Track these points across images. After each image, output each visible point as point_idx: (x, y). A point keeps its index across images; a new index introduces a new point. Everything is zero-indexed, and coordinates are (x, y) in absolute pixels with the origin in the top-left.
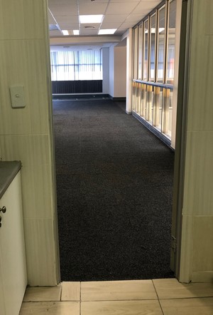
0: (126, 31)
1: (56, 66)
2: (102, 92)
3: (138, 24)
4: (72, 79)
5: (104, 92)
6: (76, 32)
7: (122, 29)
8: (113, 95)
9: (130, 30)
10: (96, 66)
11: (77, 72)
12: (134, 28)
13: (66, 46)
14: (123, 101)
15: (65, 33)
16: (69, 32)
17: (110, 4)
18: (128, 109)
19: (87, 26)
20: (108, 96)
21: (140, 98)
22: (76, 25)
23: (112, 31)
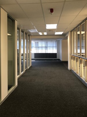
0: (68, 33)
1: (38, 47)
2: (56, 58)
3: (73, 30)
4: (44, 52)
5: (57, 58)
6: (45, 34)
7: (65, 32)
8: (61, 60)
9: (70, 32)
10: (54, 48)
11: (46, 50)
12: (71, 32)
13: (42, 40)
14: (66, 63)
15: (41, 34)
16: (42, 33)
17: (61, 17)
18: (69, 68)
19: (50, 30)
20: (59, 60)
21: (75, 61)
22: (45, 30)
23: (61, 33)
